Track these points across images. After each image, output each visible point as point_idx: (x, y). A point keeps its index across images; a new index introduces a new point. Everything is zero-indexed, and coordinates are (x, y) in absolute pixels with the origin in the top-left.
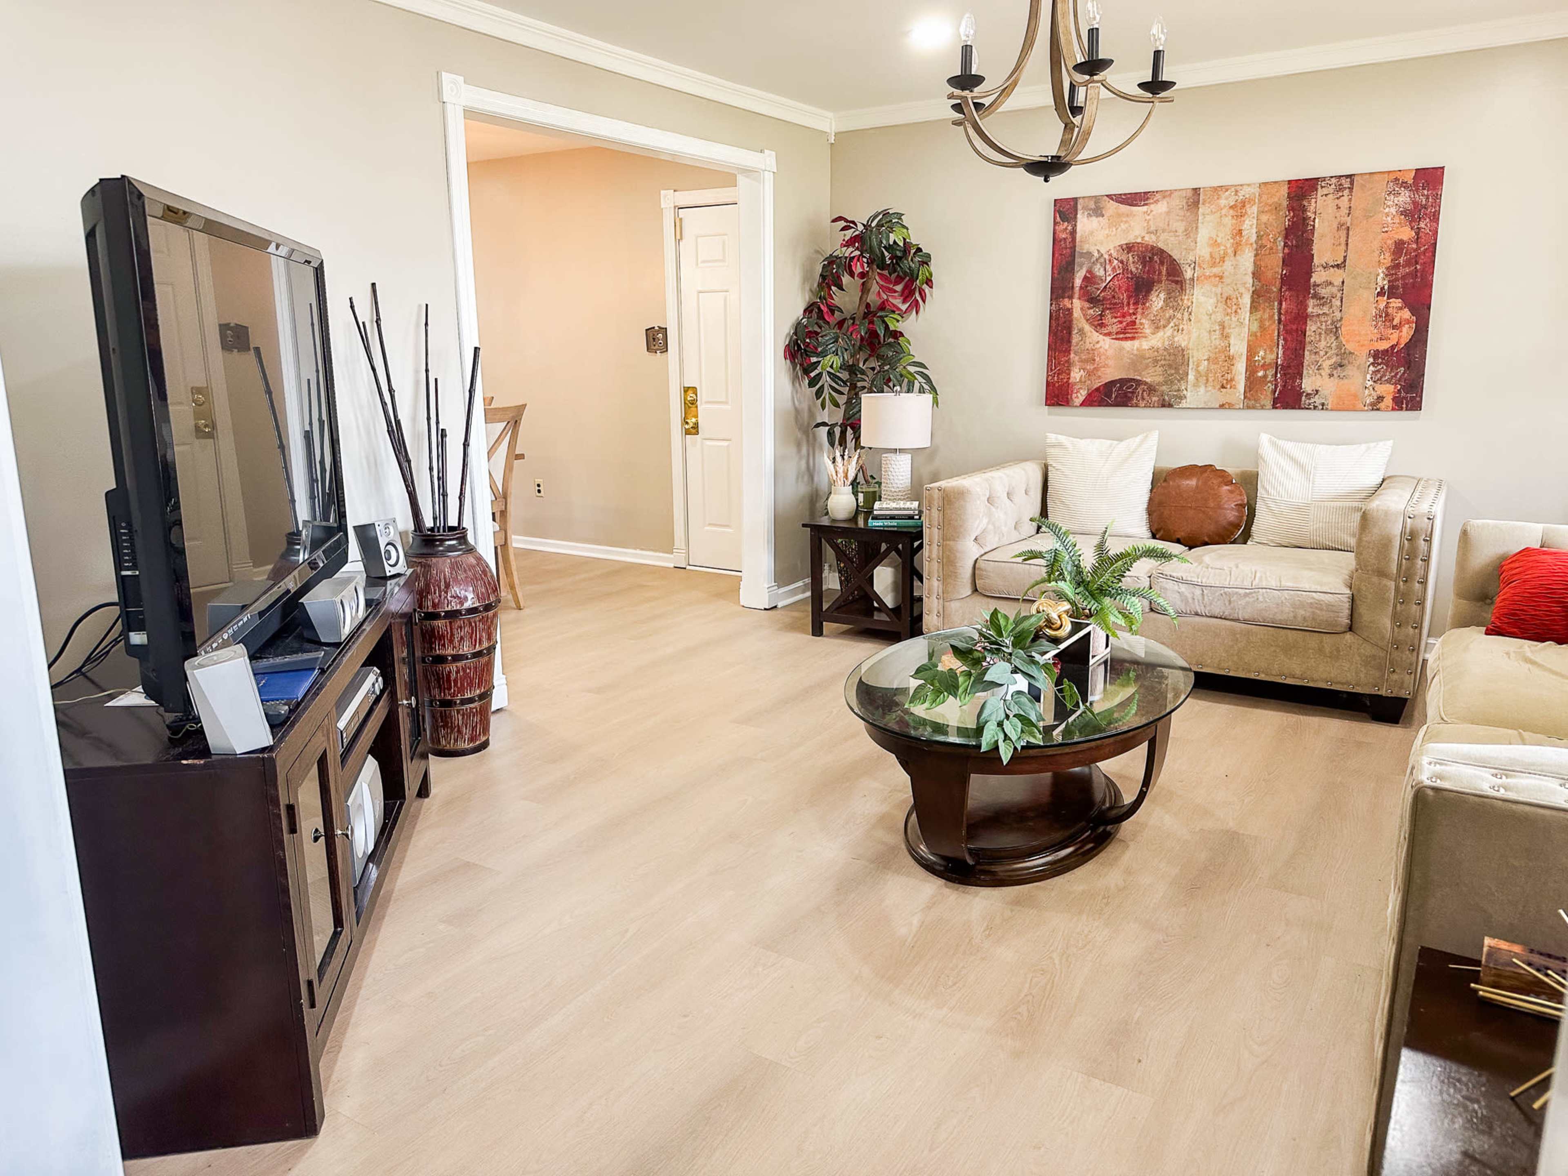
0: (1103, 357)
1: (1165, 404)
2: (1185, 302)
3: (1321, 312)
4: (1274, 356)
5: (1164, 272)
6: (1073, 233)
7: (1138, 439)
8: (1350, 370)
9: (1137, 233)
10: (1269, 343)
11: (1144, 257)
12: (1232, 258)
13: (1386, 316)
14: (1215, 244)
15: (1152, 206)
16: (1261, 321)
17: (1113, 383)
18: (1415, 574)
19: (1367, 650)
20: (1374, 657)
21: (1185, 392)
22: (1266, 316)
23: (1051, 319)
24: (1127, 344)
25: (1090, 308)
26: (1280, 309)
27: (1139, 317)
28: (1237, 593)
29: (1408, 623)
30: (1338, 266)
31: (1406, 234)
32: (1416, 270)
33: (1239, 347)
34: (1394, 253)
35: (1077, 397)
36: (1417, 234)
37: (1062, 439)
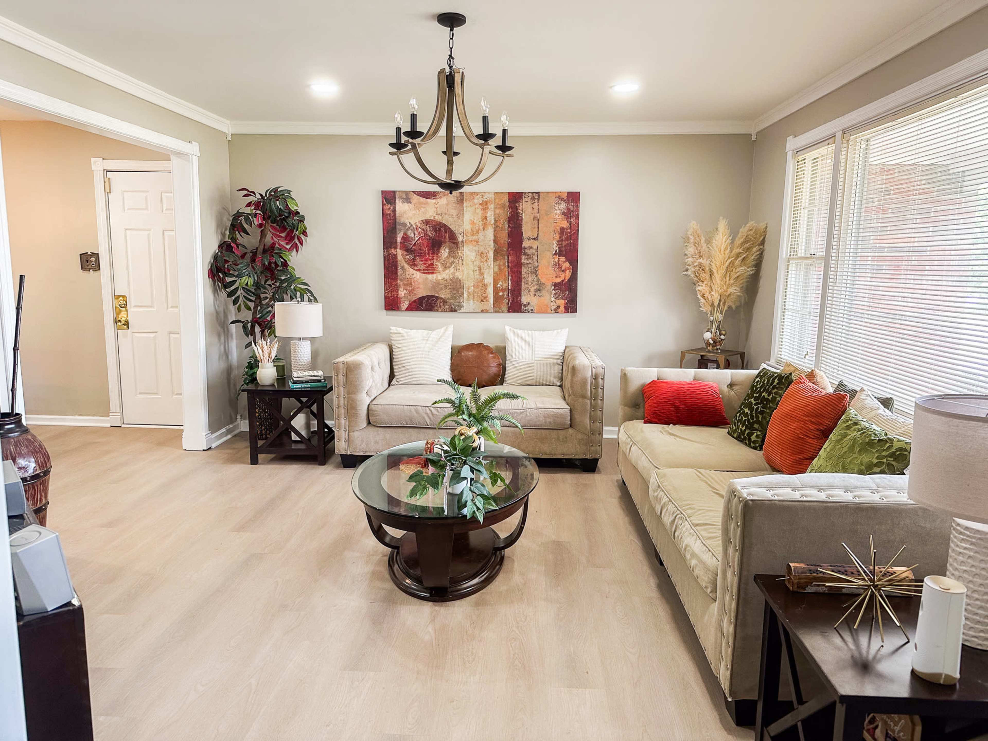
0: (416, 283)
1: (453, 310)
2: (460, 254)
3: (528, 262)
4: (507, 285)
5: (447, 238)
6: (394, 211)
7: (443, 329)
8: (544, 293)
9: (431, 214)
10: (504, 277)
11: (436, 228)
12: (483, 232)
13: (558, 266)
14: (473, 223)
15: (438, 200)
16: (499, 266)
17: (423, 298)
18: (598, 396)
19: (580, 436)
20: (582, 439)
21: (462, 303)
22: (502, 263)
23: (384, 260)
24: (430, 276)
25: (407, 255)
26: (508, 260)
27: (435, 261)
28: (516, 412)
29: (597, 420)
30: (535, 239)
31: (565, 224)
32: (571, 243)
33: (489, 280)
34: (560, 234)
35: (403, 305)
36: (570, 224)
37: (400, 330)
